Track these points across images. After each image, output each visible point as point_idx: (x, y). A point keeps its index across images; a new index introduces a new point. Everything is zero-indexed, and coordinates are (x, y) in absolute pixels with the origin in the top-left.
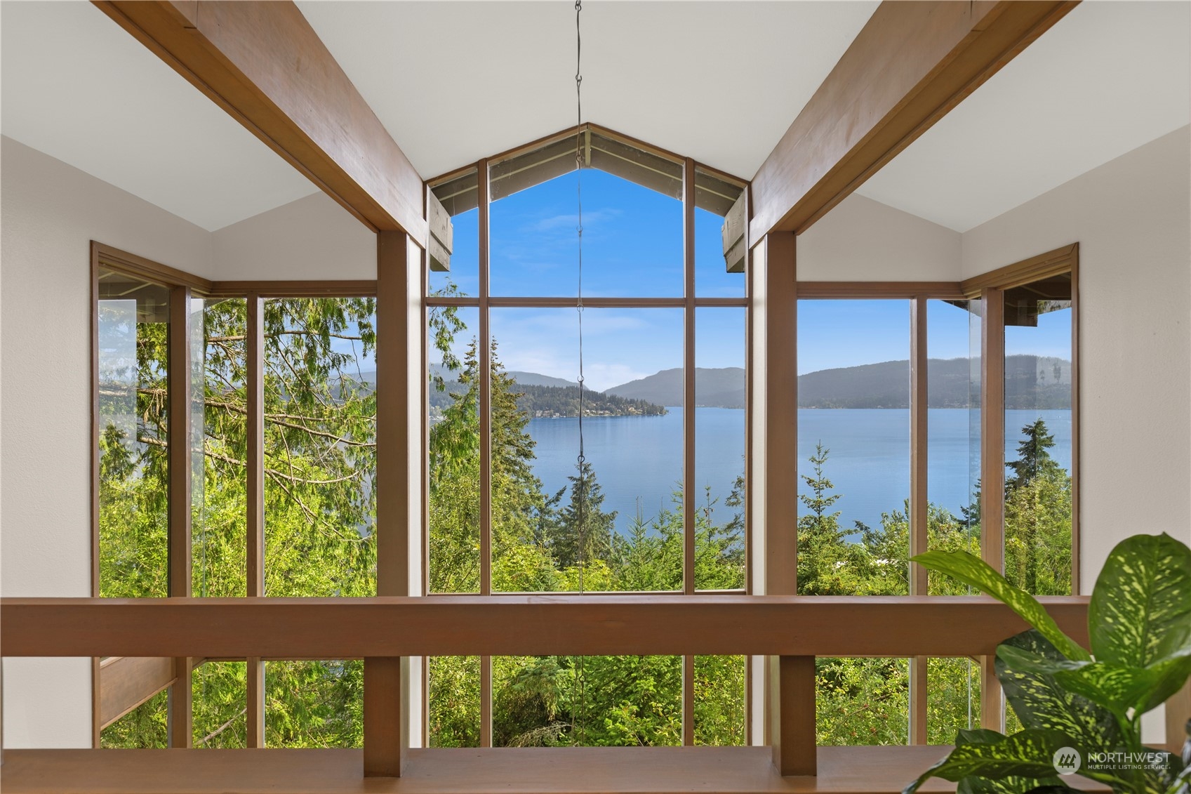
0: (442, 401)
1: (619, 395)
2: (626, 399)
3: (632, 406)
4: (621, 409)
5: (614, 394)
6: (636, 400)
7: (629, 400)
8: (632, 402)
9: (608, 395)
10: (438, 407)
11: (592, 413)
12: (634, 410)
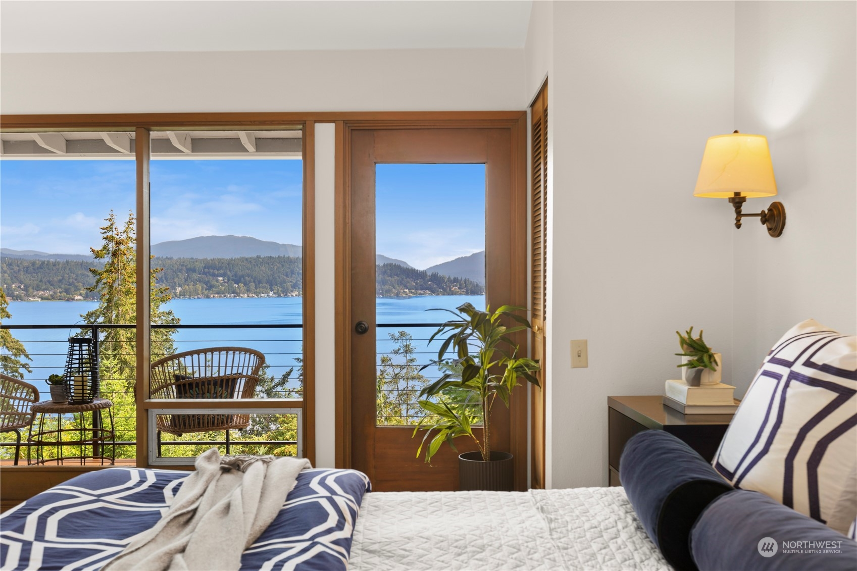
0: (247, 278)
1: (441, 274)
2: (449, 278)
3: (456, 286)
4: (443, 288)
5: (436, 271)
6: (460, 278)
7: (452, 278)
8: (456, 280)
9: (429, 273)
10: (241, 285)
11: (412, 292)
12: (457, 290)
